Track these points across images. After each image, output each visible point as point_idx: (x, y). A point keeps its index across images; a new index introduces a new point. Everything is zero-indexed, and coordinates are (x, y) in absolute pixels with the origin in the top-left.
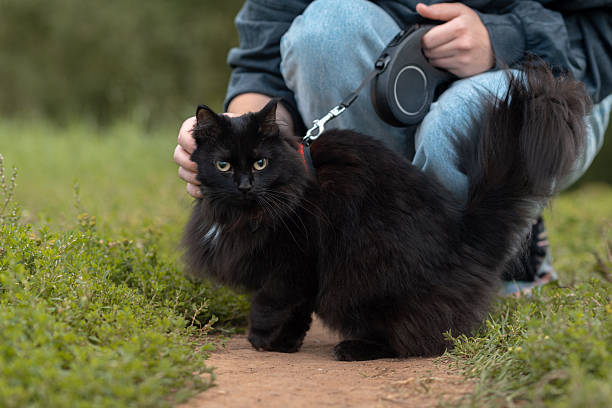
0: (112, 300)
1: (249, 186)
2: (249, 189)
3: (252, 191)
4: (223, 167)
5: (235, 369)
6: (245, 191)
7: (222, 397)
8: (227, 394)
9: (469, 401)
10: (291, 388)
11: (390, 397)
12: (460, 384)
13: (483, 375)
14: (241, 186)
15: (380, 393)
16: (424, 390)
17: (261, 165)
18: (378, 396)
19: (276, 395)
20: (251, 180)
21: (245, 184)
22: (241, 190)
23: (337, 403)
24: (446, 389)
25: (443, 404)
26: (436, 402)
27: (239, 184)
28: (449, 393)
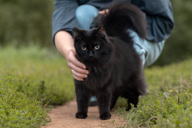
0: (18, 96)
1: (93, 55)
2: (93, 56)
3: (94, 57)
4: (84, 48)
5: (55, 117)
6: (91, 57)
7: (53, 125)
8: (54, 124)
9: (126, 126)
10: (73, 123)
11: (103, 125)
12: (123, 122)
13: (130, 119)
14: (90, 55)
15: (99, 124)
16: (113, 123)
17: (97, 47)
18: (99, 125)
19: (69, 124)
20: (93, 53)
21: (91, 54)
22: (90, 56)
23: (87, 127)
24: (119, 123)
25: (119, 127)
26: (117, 127)
27: (89, 54)
28: (120, 124)
